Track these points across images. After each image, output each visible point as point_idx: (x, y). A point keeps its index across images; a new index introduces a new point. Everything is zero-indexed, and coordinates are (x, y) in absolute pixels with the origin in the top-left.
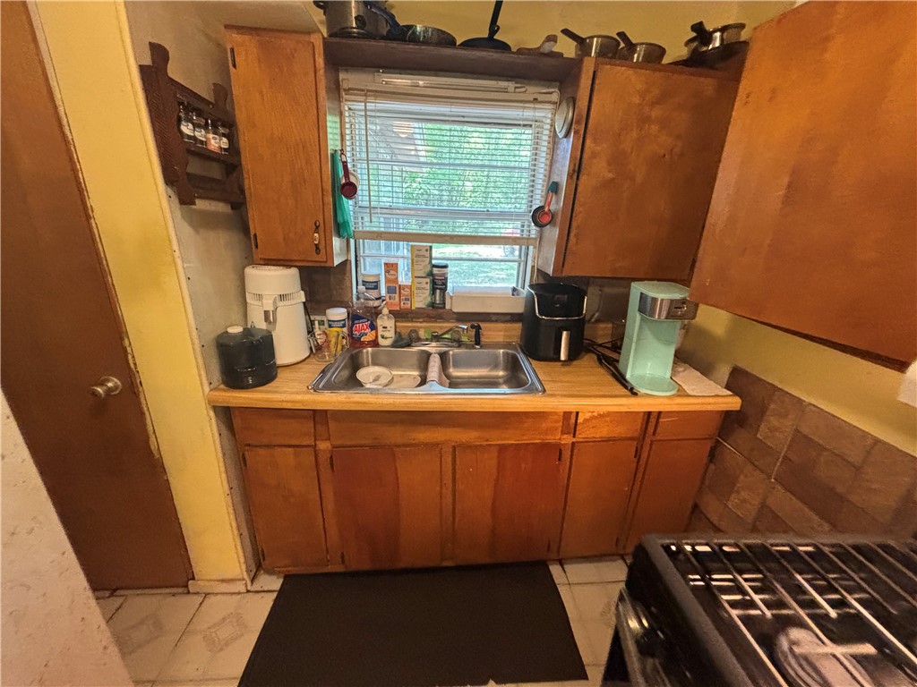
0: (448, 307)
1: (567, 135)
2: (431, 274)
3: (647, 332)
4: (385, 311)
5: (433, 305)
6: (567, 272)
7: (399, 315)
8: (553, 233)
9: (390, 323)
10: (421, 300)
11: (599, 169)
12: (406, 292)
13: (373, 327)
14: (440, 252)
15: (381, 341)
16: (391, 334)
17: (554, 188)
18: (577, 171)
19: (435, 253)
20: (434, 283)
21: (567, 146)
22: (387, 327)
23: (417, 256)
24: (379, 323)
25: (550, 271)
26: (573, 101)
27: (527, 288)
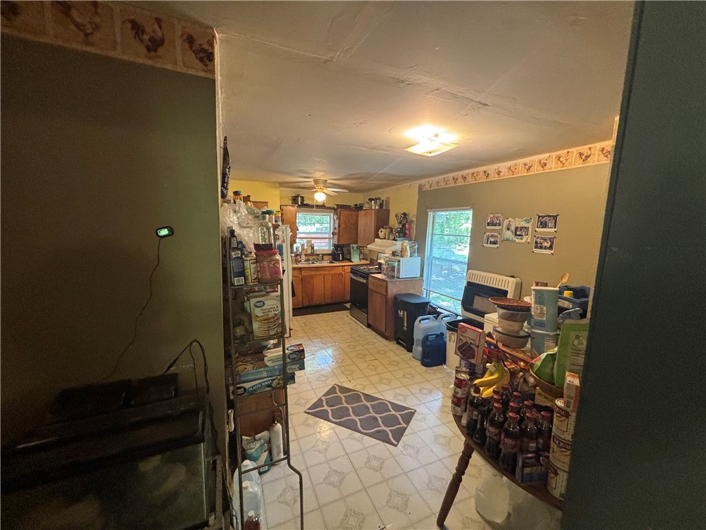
0: (315, 253)
1: (337, 219)
3: (354, 253)
4: (303, 254)
5: (312, 253)
6: (340, 243)
8: (336, 237)
10: (309, 252)
11: (343, 226)
12: (306, 250)
15: (302, 260)
17: (335, 228)
18: (339, 226)
19: (312, 241)
20: (312, 248)
21: (337, 222)
25: (336, 243)
26: (337, 214)
27: (332, 248)
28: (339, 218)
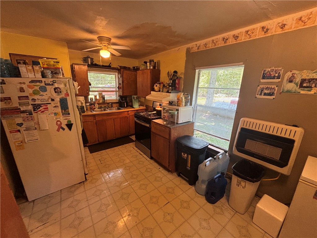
0: (106, 102)
1: (121, 77)
2: (102, 97)
3: (135, 102)
4: (96, 103)
5: (103, 102)
6: (124, 95)
7: (98, 104)
8: (121, 90)
9: (97, 105)
10: (101, 102)
11: (125, 82)
12: (98, 100)
13: (94, 106)
14: (104, 94)
15: (96, 108)
16: (97, 107)
17: (120, 84)
18: (123, 82)
19: (103, 94)
20: (103, 98)
21: (121, 79)
22: (97, 106)
23: (100, 94)
24: (95, 105)
25: (121, 95)
26: (121, 73)
27: (118, 98)
28: (122, 76)
